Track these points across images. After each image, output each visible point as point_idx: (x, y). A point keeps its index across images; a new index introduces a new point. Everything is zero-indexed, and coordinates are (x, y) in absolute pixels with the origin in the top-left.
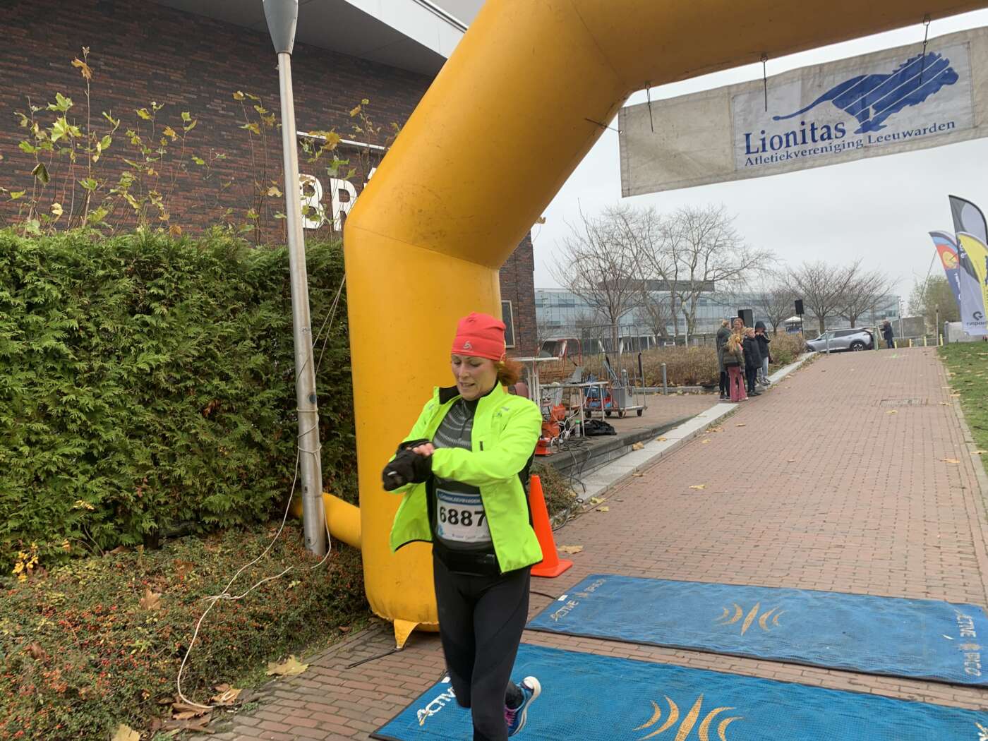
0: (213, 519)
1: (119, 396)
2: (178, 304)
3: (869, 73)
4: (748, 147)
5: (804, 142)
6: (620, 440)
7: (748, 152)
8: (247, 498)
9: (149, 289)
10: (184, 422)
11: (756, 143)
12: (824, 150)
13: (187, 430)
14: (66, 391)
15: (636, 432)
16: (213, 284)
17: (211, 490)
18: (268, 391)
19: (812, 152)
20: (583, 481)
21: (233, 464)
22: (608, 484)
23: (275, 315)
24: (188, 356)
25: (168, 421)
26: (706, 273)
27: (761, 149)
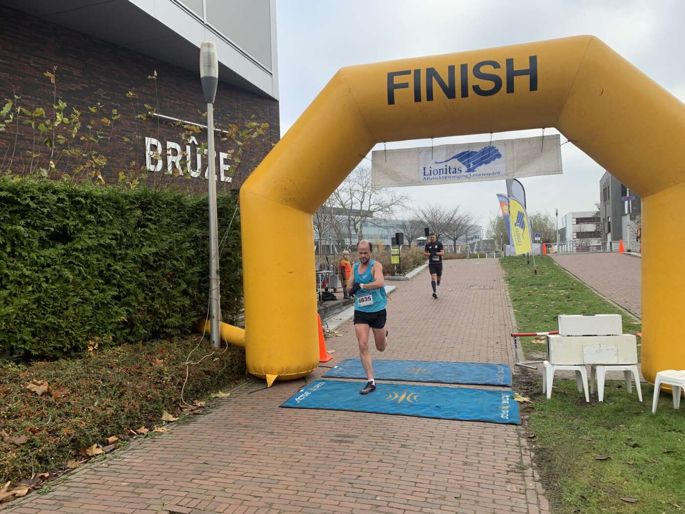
0: (170, 330)
1: (132, 267)
2: (158, 224)
3: (471, 150)
4: (424, 173)
5: (446, 173)
7: (425, 175)
8: (183, 320)
9: (145, 216)
10: (158, 282)
11: (427, 172)
12: (454, 177)
13: (160, 286)
14: (112, 264)
16: (172, 214)
17: (168, 316)
18: (194, 268)
19: (449, 177)
20: (327, 322)
21: (179, 304)
23: (197, 230)
24: (163, 250)
25: (151, 281)
26: (370, 206)
27: (430, 174)
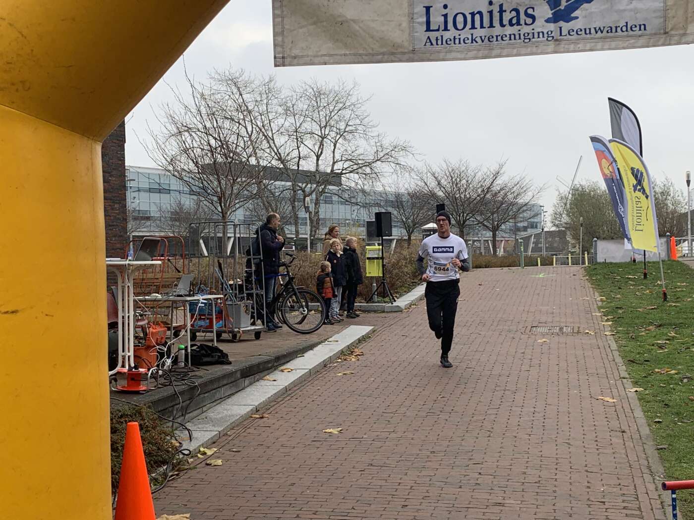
4: (428, 23)
5: (491, 26)
6: (236, 372)
7: (428, 29)
11: (437, 20)
12: (513, 37)
15: (255, 360)
19: (499, 38)
20: (189, 426)
22: (220, 429)
26: (334, 163)
27: (442, 27)
